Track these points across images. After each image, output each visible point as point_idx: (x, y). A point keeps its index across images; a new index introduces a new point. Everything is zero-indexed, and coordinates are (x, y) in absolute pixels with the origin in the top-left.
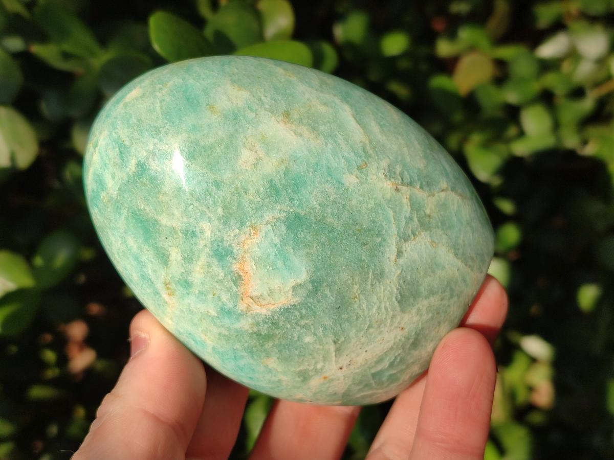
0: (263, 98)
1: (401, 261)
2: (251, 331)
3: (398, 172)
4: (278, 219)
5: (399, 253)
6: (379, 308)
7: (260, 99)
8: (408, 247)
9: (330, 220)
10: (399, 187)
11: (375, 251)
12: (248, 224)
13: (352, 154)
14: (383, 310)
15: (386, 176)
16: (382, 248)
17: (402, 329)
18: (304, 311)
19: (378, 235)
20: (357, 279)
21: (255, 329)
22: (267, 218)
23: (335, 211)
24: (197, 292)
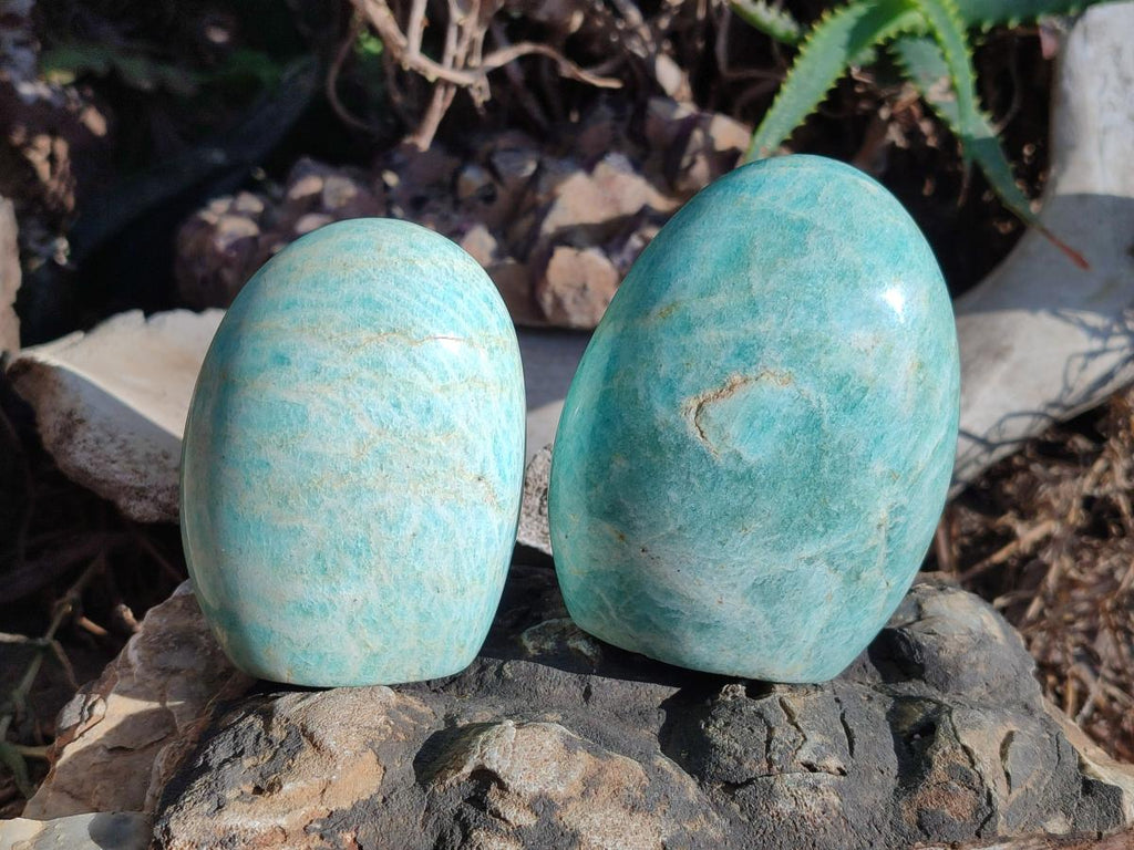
0: (928, 331)
1: (803, 567)
2: (656, 424)
3: (898, 520)
4: (808, 402)
5: (810, 561)
6: (741, 564)
7: (925, 329)
8: (821, 567)
9: (827, 461)
10: (883, 528)
11: (806, 531)
12: (792, 370)
13: (904, 458)
14: (739, 569)
15: (892, 506)
16: (811, 538)
17: (721, 602)
18: (709, 475)
19: (824, 525)
20: (770, 522)
21: (661, 429)
22: (806, 389)
23: (838, 463)
24: (683, 343)
